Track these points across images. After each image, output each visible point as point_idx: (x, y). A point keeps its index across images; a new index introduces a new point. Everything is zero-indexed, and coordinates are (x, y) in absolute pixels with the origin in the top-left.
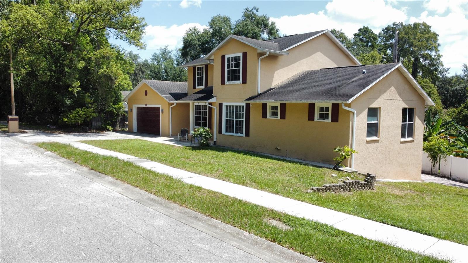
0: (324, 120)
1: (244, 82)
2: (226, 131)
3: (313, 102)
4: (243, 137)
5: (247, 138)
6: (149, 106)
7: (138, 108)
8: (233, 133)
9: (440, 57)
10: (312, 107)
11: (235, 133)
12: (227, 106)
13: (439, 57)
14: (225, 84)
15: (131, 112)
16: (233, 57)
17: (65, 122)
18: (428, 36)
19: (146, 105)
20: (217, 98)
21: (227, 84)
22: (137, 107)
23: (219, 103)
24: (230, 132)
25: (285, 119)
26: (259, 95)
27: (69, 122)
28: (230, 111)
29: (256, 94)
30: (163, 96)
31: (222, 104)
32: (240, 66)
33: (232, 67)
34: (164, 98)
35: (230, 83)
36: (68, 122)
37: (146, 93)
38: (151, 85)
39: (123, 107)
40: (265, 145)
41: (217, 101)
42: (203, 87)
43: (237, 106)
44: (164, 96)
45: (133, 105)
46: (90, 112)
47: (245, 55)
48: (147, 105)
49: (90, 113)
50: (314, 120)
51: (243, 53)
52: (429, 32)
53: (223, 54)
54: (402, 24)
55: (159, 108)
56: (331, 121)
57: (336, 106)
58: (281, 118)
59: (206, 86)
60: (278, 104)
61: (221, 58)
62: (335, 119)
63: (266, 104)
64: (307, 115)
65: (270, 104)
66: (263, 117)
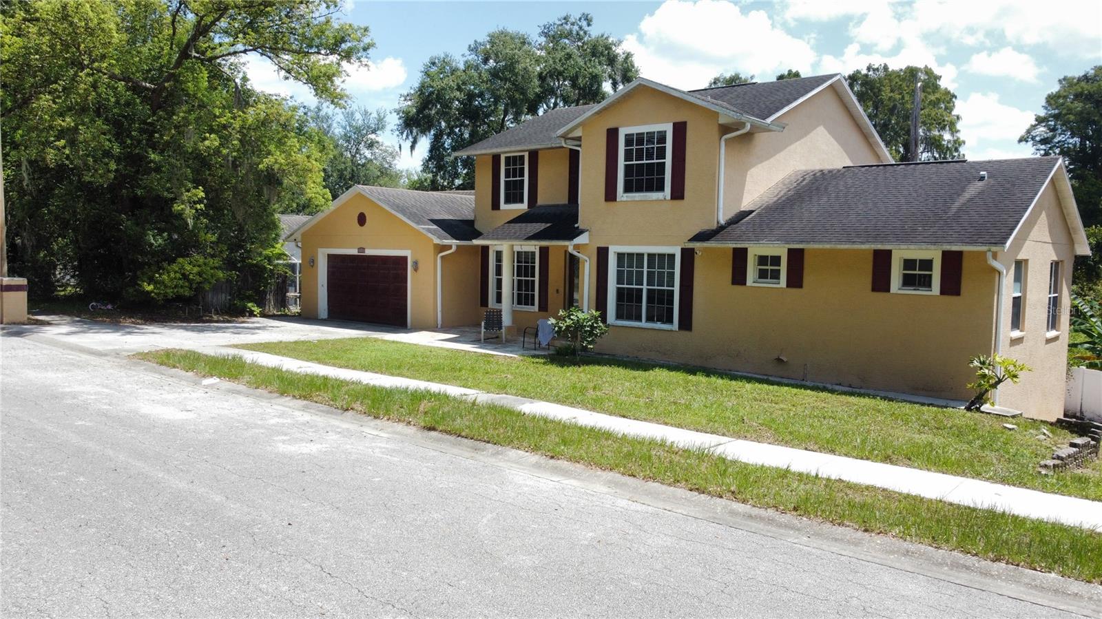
0: (918, 290)
1: (678, 194)
2: (619, 316)
3: (887, 247)
4: (672, 331)
5: (686, 333)
6: (369, 252)
7: (331, 258)
8: (641, 321)
9: (960, 145)
10: (882, 260)
11: (646, 322)
12: (620, 256)
13: (957, 145)
14: (618, 200)
15: (312, 266)
16: (643, 133)
17: (149, 293)
18: (937, 98)
19: (362, 249)
20: (590, 235)
21: (625, 199)
22: (328, 255)
23: (598, 248)
24: (629, 318)
25: (800, 286)
26: (721, 228)
27: (158, 294)
28: (630, 266)
29: (714, 226)
30: (420, 228)
31: (608, 248)
32: (665, 156)
33: (639, 158)
34: (425, 232)
35: (635, 197)
36: (156, 294)
37: (362, 220)
38: (380, 200)
39: (285, 255)
40: (739, 352)
41: (590, 241)
42: (523, 207)
43: (651, 256)
44: (424, 229)
45: (319, 249)
46: (212, 268)
47: (680, 130)
48: (364, 249)
49: (212, 271)
50: (888, 290)
51: (675, 125)
52: (936, 88)
53: (612, 125)
54: (886, 68)
55: (405, 259)
56: (939, 294)
57: (954, 257)
58: (788, 286)
59: (532, 203)
60: (780, 252)
61: (605, 134)
62: (950, 288)
63: (745, 250)
64: (868, 279)
65: (755, 250)
66: (734, 283)
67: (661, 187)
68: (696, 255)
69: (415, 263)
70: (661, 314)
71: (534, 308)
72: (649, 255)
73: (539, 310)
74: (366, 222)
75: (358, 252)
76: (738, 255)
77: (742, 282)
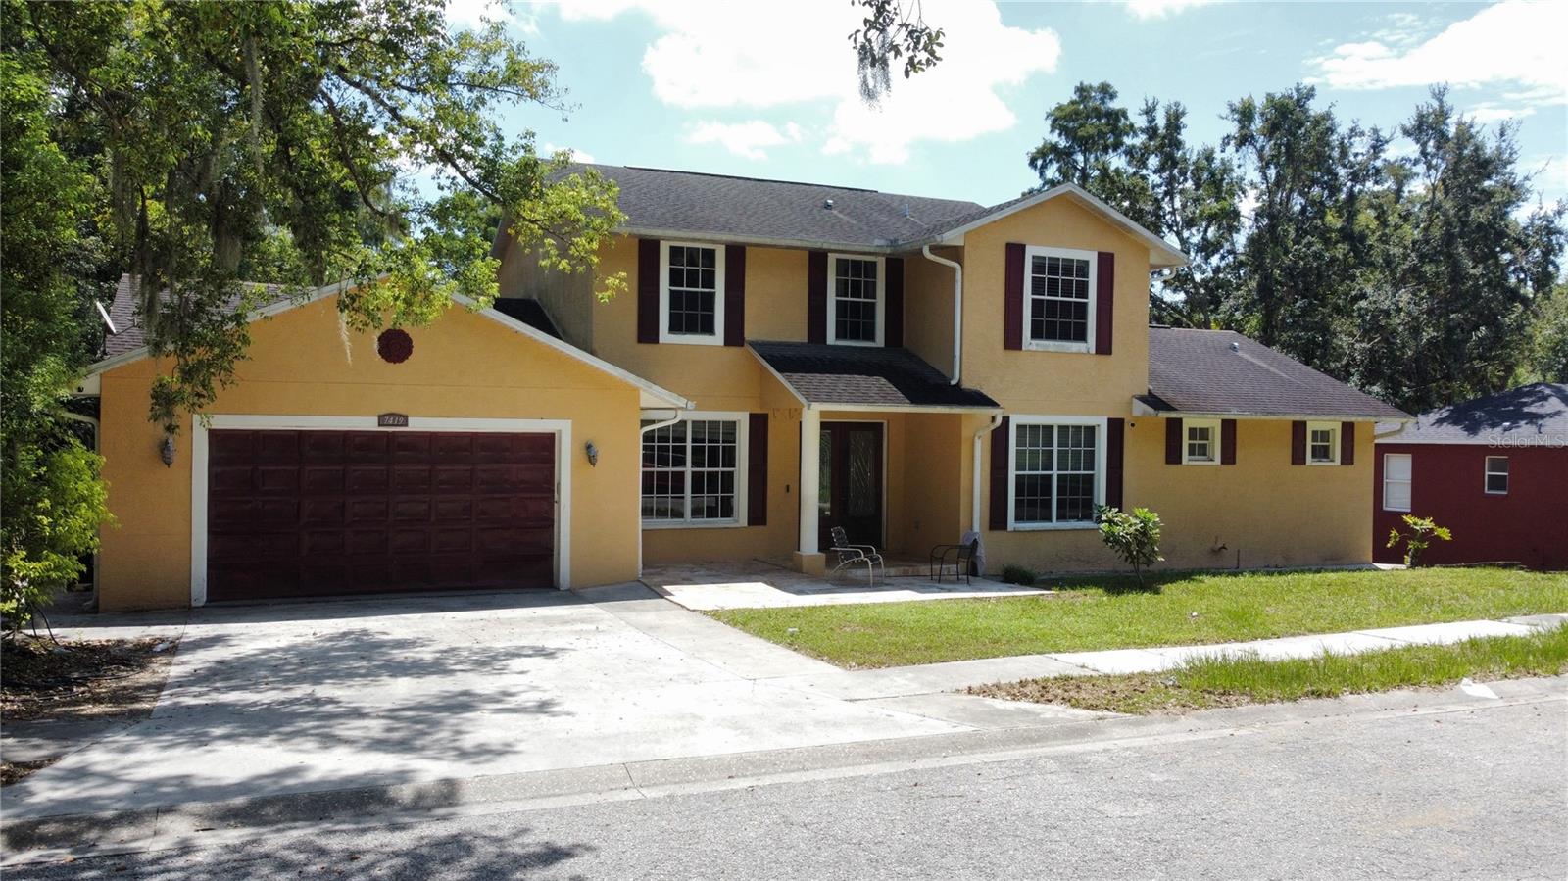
0: (1322, 461)
1: (1104, 347)
8: (1049, 520)
10: (1300, 430)
11: (1058, 521)
12: (1020, 429)
14: (1024, 348)
15: (168, 464)
16: (1059, 259)
21: (1034, 348)
24: (1032, 519)
25: (1234, 462)
26: (1151, 394)
28: (1034, 443)
29: (1145, 392)
31: (1007, 418)
33: (1053, 291)
35: (1048, 345)
43: (1063, 429)
45: (187, 418)
47: (1106, 261)
48: (407, 417)
50: (1304, 463)
51: (1100, 254)
53: (1015, 238)
56: (1339, 464)
57: (1348, 429)
58: (1223, 462)
59: (734, 336)
60: (1213, 423)
61: (1004, 249)
62: (1348, 458)
63: (1179, 421)
64: (1288, 452)
65: (1190, 422)
66: (1168, 462)
67: (1080, 336)
68: (1127, 428)
69: (589, 447)
70: (1074, 504)
71: (737, 522)
72: (1060, 427)
73: (749, 524)
74: (410, 352)
75: (380, 425)
76: (1174, 427)
77: (1178, 460)
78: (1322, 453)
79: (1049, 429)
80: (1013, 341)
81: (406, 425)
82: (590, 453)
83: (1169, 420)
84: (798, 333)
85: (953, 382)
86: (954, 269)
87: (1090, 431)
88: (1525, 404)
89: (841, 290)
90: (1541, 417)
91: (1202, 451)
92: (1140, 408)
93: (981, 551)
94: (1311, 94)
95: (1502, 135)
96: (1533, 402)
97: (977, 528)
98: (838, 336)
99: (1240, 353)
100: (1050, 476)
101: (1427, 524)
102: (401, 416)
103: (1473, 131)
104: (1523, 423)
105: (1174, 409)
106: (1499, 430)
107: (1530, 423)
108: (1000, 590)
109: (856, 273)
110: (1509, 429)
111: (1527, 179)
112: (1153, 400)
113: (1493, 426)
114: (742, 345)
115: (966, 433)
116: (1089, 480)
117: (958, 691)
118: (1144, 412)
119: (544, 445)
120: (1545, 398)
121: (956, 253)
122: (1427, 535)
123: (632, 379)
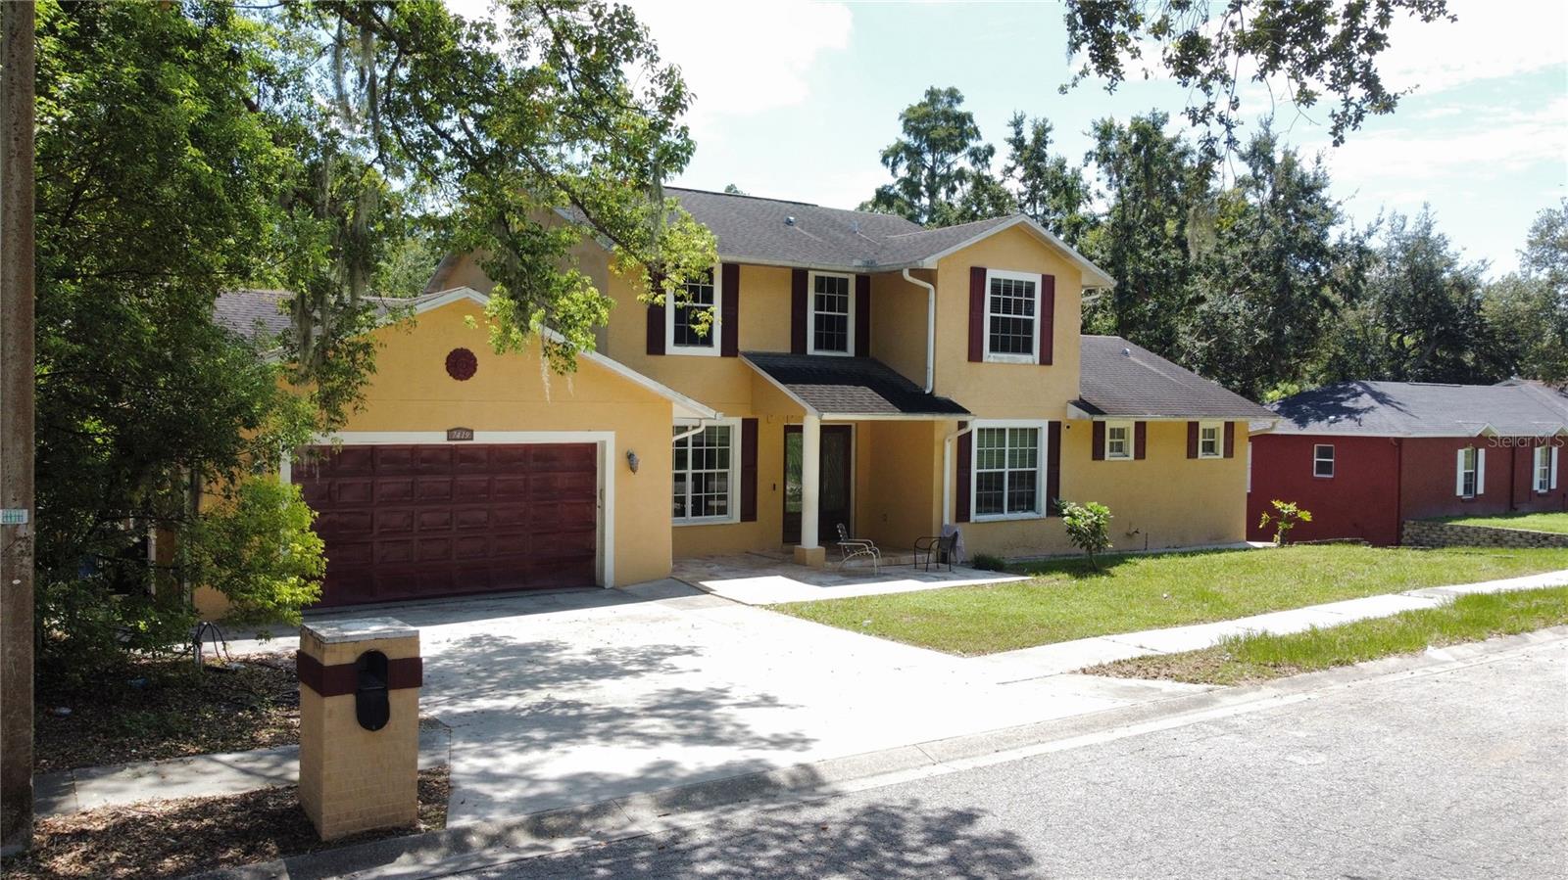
0: (1210, 455)
1: (1046, 359)
2: (978, 510)
4: (1040, 519)
5: (1053, 519)
8: (1002, 512)
10: (1194, 429)
11: (1008, 512)
12: (980, 432)
14: (984, 360)
16: (1012, 281)
21: (991, 360)
23: (959, 423)
24: (989, 511)
25: (1144, 458)
28: (990, 444)
29: (1077, 397)
32: (1034, 312)
33: (1006, 310)
35: (1002, 358)
43: (1013, 431)
47: (1049, 282)
48: (472, 431)
50: (1197, 457)
51: (1044, 277)
53: (976, 264)
55: (592, 448)
56: (1222, 457)
57: (1229, 427)
58: (1136, 458)
59: (730, 348)
60: (1128, 424)
61: (969, 273)
62: (1229, 452)
63: (1103, 424)
64: (1183, 449)
65: (1111, 423)
66: (1094, 459)
67: (1028, 350)
68: (1063, 429)
69: (630, 456)
70: (1021, 501)
71: (732, 518)
72: (1011, 430)
73: (742, 520)
74: (475, 370)
75: (448, 439)
76: (1099, 429)
77: (1102, 457)
78: (1210, 447)
79: (1002, 431)
80: (975, 355)
81: (472, 439)
82: (631, 460)
83: (1095, 424)
84: (784, 346)
85: (927, 392)
86: (927, 291)
87: (1034, 432)
88: (1342, 399)
89: (819, 306)
90: (1357, 411)
91: (1118, 448)
92: (1075, 412)
93: (960, 542)
94: (1165, 119)
95: (1318, 162)
96: (1348, 398)
97: (947, 521)
98: (818, 346)
99: (1132, 358)
100: (1002, 474)
101: (1291, 508)
102: (467, 430)
103: (1296, 159)
104: (1343, 416)
105: (1102, 413)
106: (1324, 423)
107: (1349, 417)
108: (984, 577)
109: (831, 287)
110: (1335, 421)
111: (1339, 203)
112: (1082, 404)
113: (1320, 419)
114: (736, 356)
115: (938, 436)
116: (1033, 475)
117: (1074, 672)
118: (1079, 416)
119: (587, 456)
120: (1359, 395)
121: (929, 276)
122: (1291, 518)
123: (669, 393)
